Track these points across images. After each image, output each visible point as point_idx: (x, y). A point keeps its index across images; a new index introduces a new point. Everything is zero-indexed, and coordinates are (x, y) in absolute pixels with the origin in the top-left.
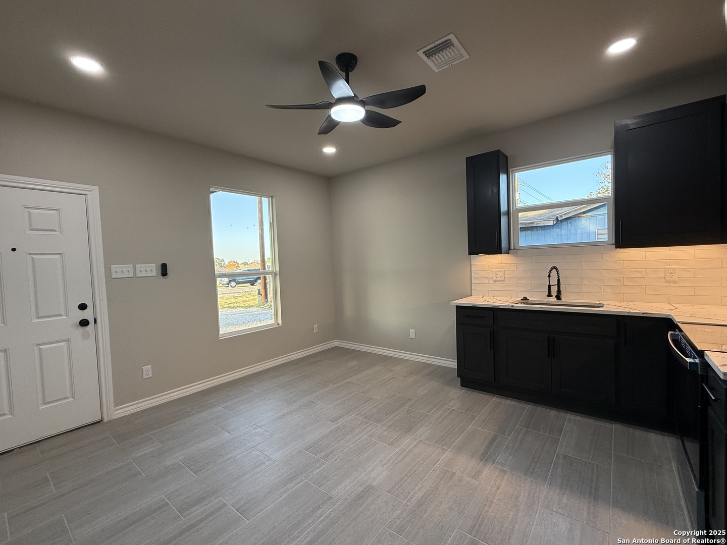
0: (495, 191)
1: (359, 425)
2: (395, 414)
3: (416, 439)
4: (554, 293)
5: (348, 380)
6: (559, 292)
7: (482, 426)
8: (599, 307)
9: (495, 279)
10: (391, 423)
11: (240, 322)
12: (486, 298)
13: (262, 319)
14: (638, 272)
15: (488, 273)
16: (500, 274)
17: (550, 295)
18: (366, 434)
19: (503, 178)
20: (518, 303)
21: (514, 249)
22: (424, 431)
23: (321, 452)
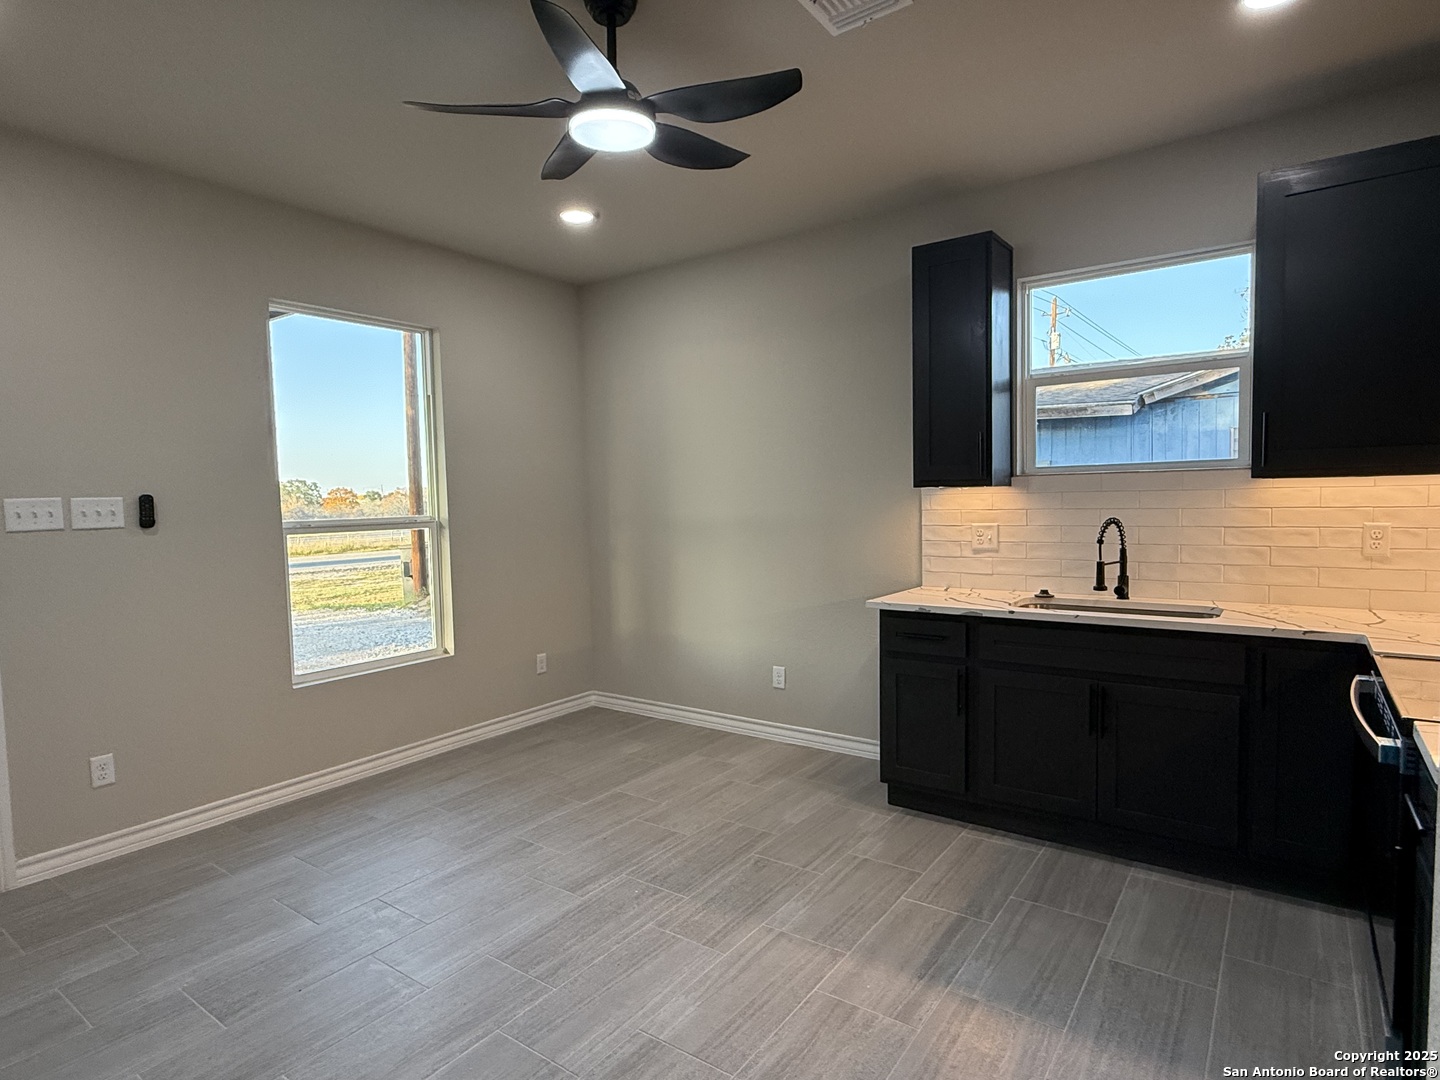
0: (981, 331)
1: (637, 898)
2: (725, 871)
3: (771, 930)
4: (1111, 581)
5: (618, 790)
6: (1123, 579)
7: (930, 899)
8: (1211, 616)
9: (976, 545)
10: (716, 891)
11: (354, 645)
12: (954, 592)
13: (411, 638)
14: (1305, 535)
15: (961, 531)
16: (990, 534)
17: (1100, 586)
18: (652, 919)
19: (1000, 301)
20: (1026, 606)
21: (1023, 473)
22: (792, 910)
23: (538, 963)
